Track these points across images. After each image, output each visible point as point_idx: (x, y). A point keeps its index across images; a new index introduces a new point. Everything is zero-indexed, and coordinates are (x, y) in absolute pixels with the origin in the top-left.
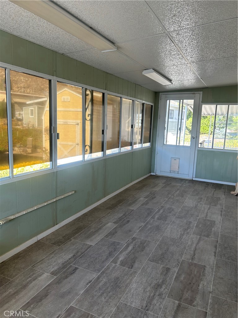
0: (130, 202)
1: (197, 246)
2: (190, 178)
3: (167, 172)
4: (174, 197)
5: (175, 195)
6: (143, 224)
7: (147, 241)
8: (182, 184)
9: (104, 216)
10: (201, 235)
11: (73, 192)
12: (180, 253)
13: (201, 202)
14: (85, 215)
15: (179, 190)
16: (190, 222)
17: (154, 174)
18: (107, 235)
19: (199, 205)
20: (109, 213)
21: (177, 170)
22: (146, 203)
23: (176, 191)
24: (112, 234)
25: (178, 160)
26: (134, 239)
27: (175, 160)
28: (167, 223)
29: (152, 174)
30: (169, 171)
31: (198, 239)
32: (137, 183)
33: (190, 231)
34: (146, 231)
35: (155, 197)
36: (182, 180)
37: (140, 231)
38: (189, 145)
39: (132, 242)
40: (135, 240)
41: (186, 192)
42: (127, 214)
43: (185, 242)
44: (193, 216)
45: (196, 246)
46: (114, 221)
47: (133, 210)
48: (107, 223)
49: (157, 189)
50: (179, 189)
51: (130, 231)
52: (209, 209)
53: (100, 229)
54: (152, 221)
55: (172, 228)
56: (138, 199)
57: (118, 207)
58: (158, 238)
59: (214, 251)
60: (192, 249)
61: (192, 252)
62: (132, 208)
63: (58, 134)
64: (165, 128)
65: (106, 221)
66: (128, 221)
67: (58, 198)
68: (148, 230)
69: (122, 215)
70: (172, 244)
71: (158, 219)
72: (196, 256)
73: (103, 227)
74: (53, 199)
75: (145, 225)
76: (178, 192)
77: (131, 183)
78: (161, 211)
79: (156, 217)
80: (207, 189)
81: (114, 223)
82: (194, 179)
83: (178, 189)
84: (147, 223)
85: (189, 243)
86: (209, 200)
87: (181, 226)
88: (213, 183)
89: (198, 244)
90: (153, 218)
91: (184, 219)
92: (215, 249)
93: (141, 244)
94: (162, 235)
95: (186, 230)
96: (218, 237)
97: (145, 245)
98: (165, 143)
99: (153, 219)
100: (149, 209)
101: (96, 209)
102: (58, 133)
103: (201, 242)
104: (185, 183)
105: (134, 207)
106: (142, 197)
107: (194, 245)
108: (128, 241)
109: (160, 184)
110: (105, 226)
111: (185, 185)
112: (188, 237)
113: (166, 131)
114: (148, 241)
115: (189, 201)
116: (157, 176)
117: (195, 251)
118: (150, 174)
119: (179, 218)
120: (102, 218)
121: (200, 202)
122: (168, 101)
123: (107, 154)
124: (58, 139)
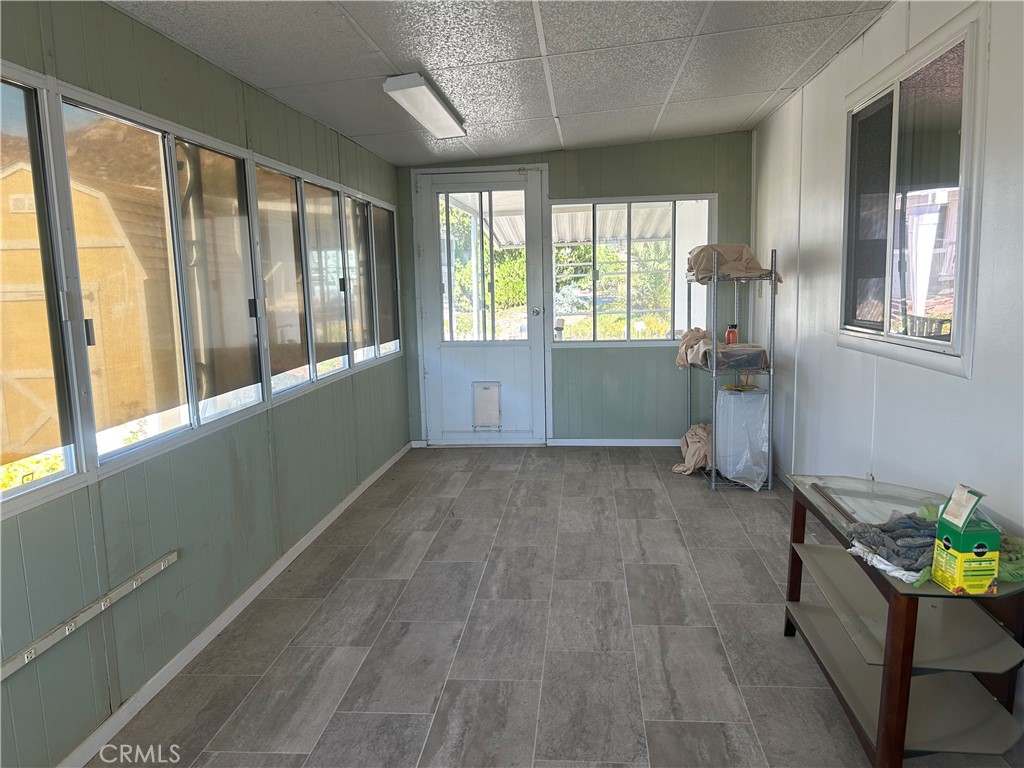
0: (380, 554)
1: (666, 662)
2: (537, 440)
3: (464, 432)
4: (518, 509)
5: (519, 502)
6: (460, 626)
7: (502, 685)
8: (524, 464)
9: (306, 628)
10: (658, 621)
11: (173, 557)
12: (628, 701)
13: (607, 513)
14: (225, 638)
15: (523, 485)
16: (607, 585)
17: (423, 444)
18: (346, 699)
19: (605, 523)
20: (320, 610)
21: (497, 422)
22: (438, 549)
23: (517, 490)
24: (365, 686)
25: (494, 389)
26: (453, 688)
27: (485, 388)
28: (538, 604)
29: (415, 444)
30: (472, 429)
31: (657, 636)
32: (376, 485)
33: (620, 615)
34: (483, 648)
35: (459, 522)
36: (516, 451)
37: (462, 653)
38: (526, 338)
39: (452, 703)
40: (458, 692)
41: (545, 488)
42: (389, 599)
43: (624, 658)
44: (604, 561)
45: (663, 661)
46: (350, 639)
47: (404, 582)
48: (330, 651)
49: (453, 493)
50: (522, 482)
51: (426, 662)
52: (639, 530)
53: (310, 678)
54: (485, 608)
55: (561, 617)
56: (406, 539)
57: (343, 582)
58: (532, 663)
59: (720, 665)
60: (658, 676)
61: (662, 687)
62: (399, 577)
63: (88, 323)
64: (442, 287)
65: (321, 643)
66: (405, 627)
67: (115, 596)
68: (487, 642)
69: (370, 609)
70: (587, 672)
71: (502, 595)
72: (678, 697)
73: (319, 669)
74: (97, 600)
75: (470, 628)
76: (523, 491)
77: (360, 487)
78: (501, 566)
79: (494, 589)
80: (600, 467)
81: (355, 643)
82: (551, 443)
83: (520, 483)
84: (473, 618)
85: (639, 657)
86: (626, 502)
87: (584, 604)
88: (611, 449)
89: (664, 652)
90: (484, 594)
91: (581, 577)
92: (722, 658)
93: (485, 702)
94: (542, 651)
95: (605, 613)
96: (709, 615)
97: (503, 703)
98: (447, 337)
99: (487, 601)
100: (456, 566)
101: (259, 605)
102: (86, 321)
103: (672, 646)
104: (530, 460)
105: (405, 571)
106: (416, 529)
107: (657, 661)
108: (436, 700)
109: (456, 474)
110: (322, 663)
111: (532, 467)
112: (626, 637)
113: (446, 295)
114: (507, 684)
115: (572, 517)
116: (435, 449)
117: (668, 680)
118: (408, 447)
119: (566, 577)
120: (301, 633)
121: (603, 511)
122: (442, 197)
123: (273, 391)
124: (89, 344)
